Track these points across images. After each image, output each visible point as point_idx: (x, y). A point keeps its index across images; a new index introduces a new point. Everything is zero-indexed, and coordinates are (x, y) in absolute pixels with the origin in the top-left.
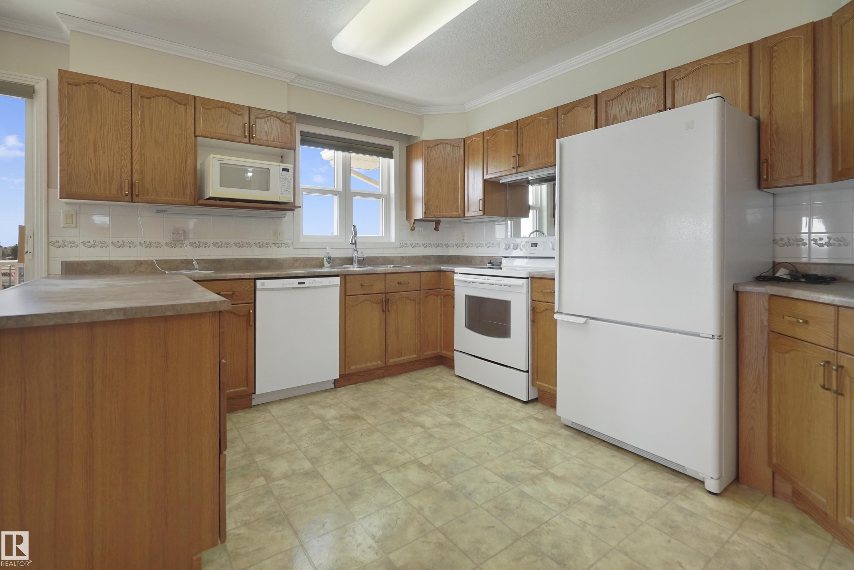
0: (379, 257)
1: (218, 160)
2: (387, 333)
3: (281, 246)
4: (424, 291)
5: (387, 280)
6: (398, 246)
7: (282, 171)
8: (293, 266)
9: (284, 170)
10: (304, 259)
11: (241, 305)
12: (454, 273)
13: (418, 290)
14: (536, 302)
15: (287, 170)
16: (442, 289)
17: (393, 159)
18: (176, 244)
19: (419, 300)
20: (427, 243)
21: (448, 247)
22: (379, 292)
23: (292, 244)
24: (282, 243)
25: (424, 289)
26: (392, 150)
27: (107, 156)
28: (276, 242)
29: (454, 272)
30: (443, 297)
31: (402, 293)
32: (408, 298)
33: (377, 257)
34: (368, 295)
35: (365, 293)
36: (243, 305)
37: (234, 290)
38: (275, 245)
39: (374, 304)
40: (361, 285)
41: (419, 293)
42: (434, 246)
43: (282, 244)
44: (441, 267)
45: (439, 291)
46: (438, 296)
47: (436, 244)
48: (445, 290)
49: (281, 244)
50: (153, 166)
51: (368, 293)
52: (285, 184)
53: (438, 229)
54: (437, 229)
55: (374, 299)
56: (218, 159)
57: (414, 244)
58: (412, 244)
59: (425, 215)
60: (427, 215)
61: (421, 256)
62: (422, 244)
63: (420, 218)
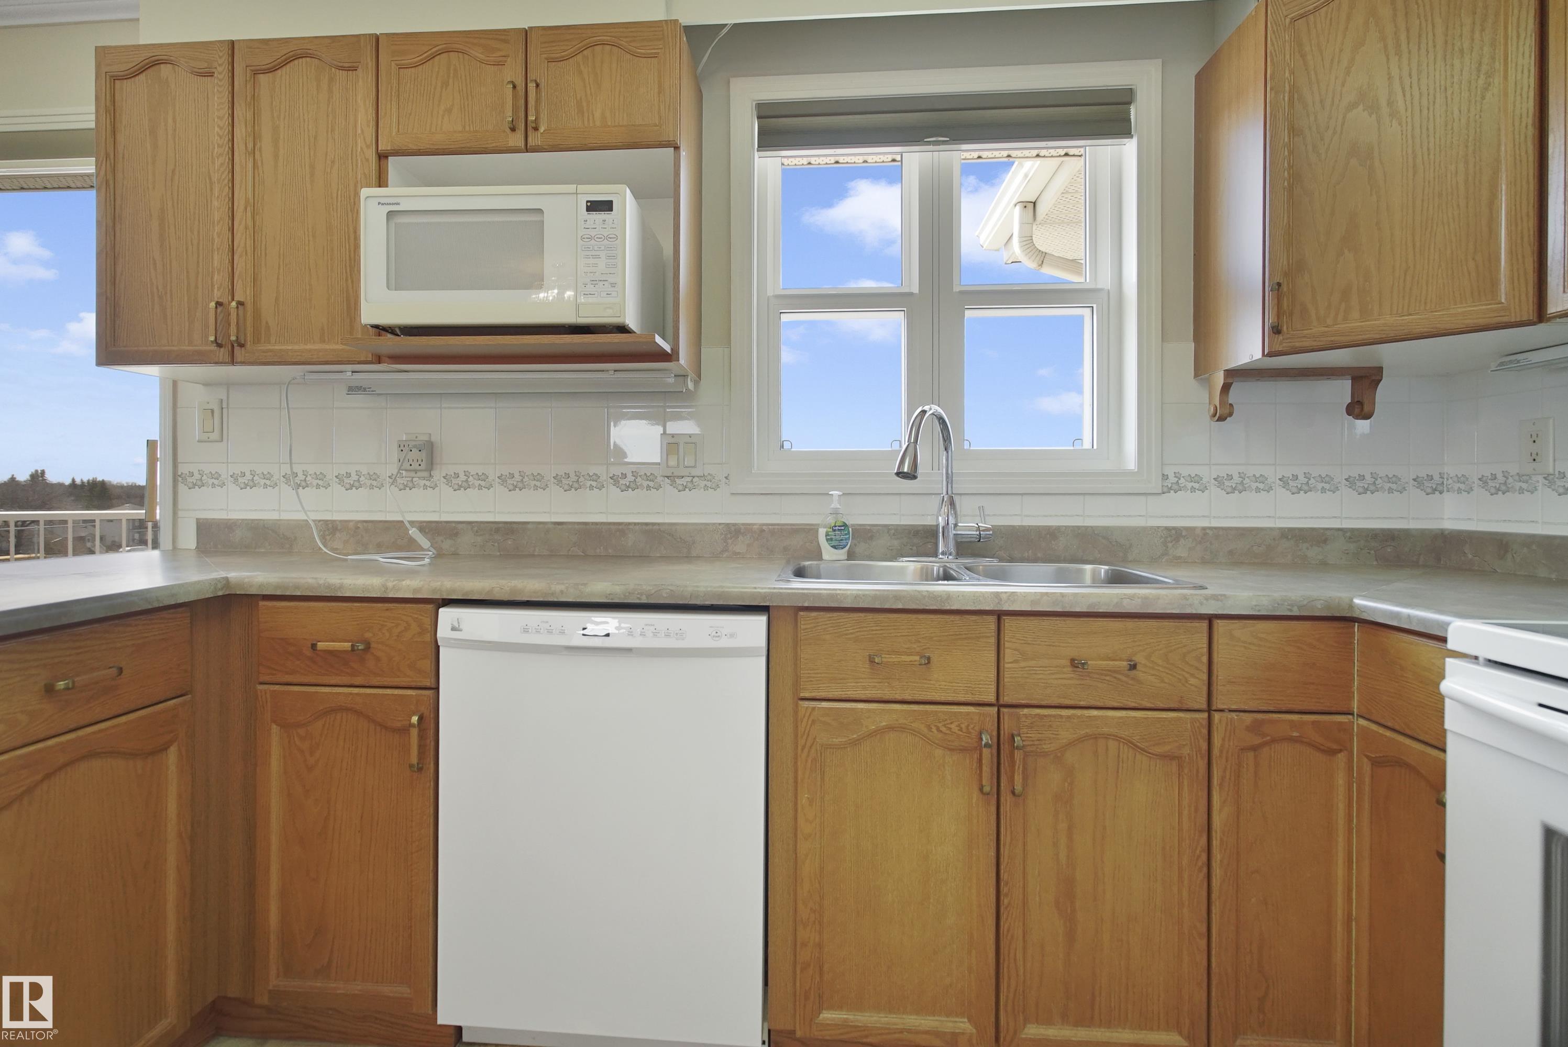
0: (1059, 528)
1: (383, 204)
2: (1006, 895)
3: (690, 485)
4: (1234, 715)
5: (1007, 645)
6: (1155, 484)
7: (588, 210)
8: (725, 550)
9: (594, 206)
10: (762, 531)
11: (389, 691)
12: (1444, 650)
13: (1197, 706)
15: (607, 206)
16: (1359, 716)
17: (1132, 137)
18: (414, 479)
19: (1202, 764)
20: (1307, 475)
21: (1435, 490)
22: (961, 698)
23: (726, 478)
24: (694, 477)
25: (1234, 707)
26: (1130, 103)
27: (184, 246)
28: (673, 473)
29: (1442, 641)
30: (1367, 767)
31: (1095, 713)
32: (1129, 743)
33: (1049, 527)
34: (905, 707)
35: (888, 695)
36: (396, 692)
37: (368, 635)
38: (673, 483)
39: (939, 752)
40: (872, 661)
41: (1205, 723)
42: (1352, 486)
43: (695, 480)
44: (1357, 601)
45: (1346, 729)
46: (1332, 752)
47: (1362, 478)
48: (1381, 730)
49: (689, 479)
50: (279, 257)
51: (908, 697)
52: (598, 257)
53: (1366, 409)
54: (1362, 410)
55: (934, 730)
56: (383, 200)
57: (1236, 477)
58: (1225, 477)
59: (1276, 340)
60: (1287, 339)
61: (1271, 529)
62: (1277, 479)
63: (1254, 359)
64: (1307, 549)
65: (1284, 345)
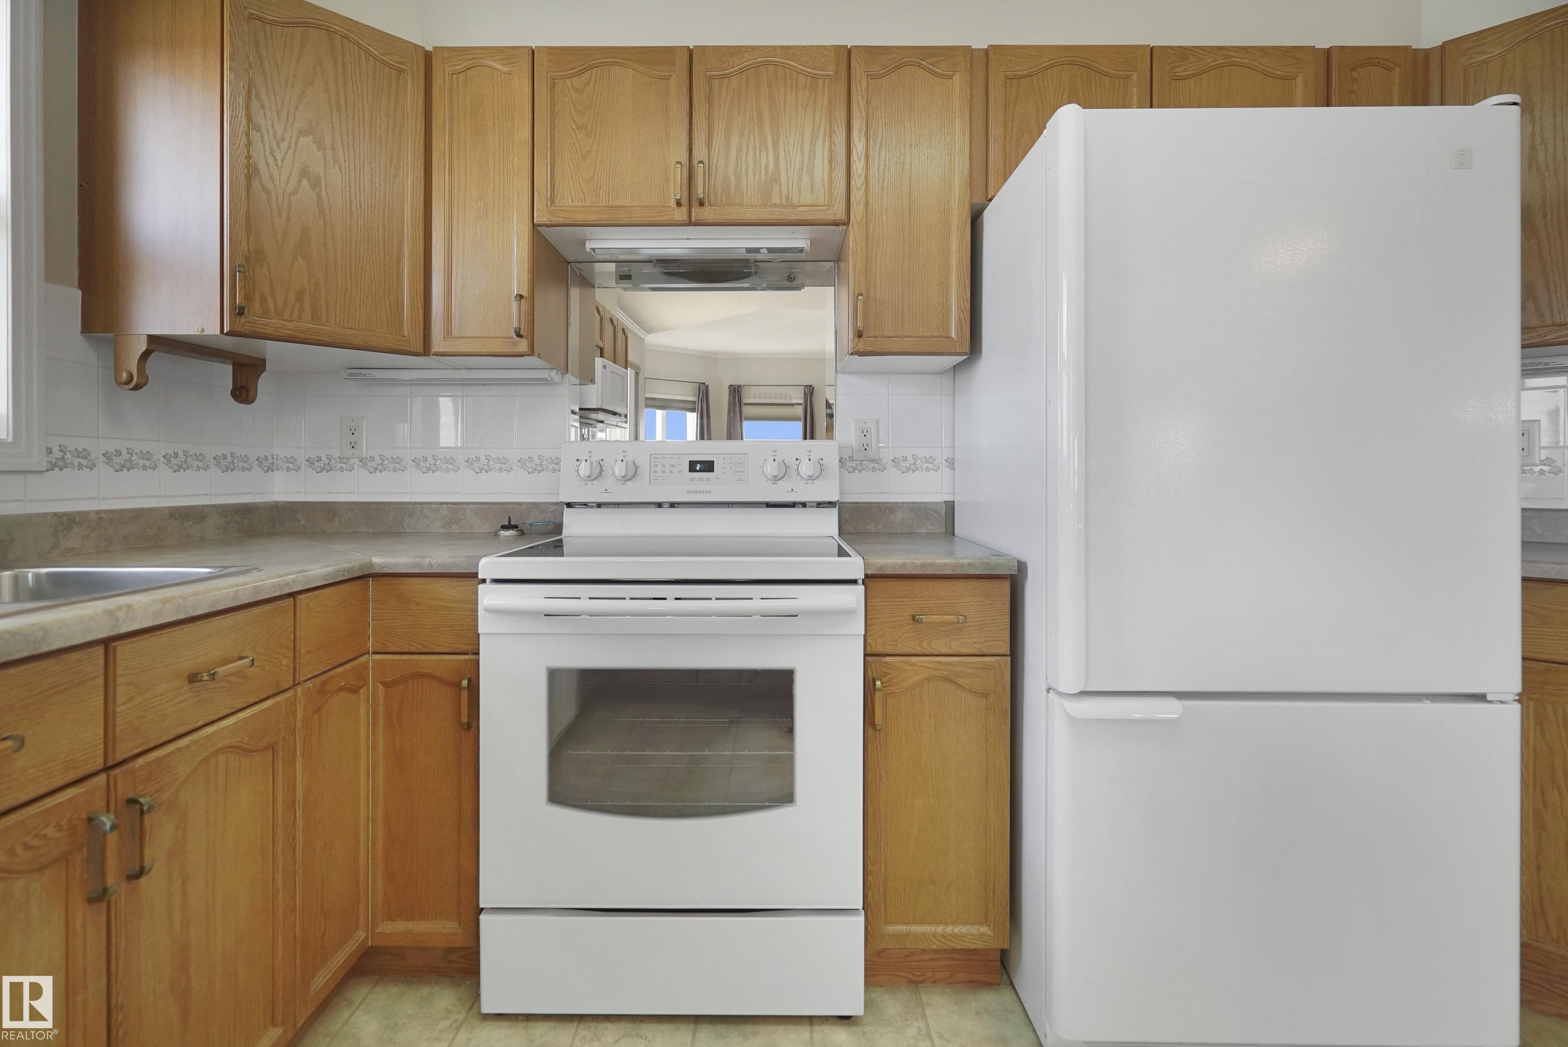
4: (309, 683)
6: (40, 463)
12: (474, 581)
13: (286, 686)
14: (887, 659)
16: (373, 653)
20: (186, 453)
21: (269, 468)
25: (309, 676)
29: (473, 576)
30: (383, 691)
31: (210, 729)
42: (218, 465)
44: (375, 560)
45: (364, 667)
47: (225, 457)
53: (251, 395)
57: (125, 456)
58: (114, 453)
59: (238, 320)
60: (249, 322)
61: (161, 509)
62: (161, 456)
63: (204, 333)
64: (191, 527)
65: (246, 327)
